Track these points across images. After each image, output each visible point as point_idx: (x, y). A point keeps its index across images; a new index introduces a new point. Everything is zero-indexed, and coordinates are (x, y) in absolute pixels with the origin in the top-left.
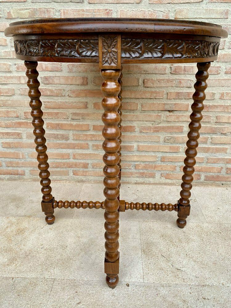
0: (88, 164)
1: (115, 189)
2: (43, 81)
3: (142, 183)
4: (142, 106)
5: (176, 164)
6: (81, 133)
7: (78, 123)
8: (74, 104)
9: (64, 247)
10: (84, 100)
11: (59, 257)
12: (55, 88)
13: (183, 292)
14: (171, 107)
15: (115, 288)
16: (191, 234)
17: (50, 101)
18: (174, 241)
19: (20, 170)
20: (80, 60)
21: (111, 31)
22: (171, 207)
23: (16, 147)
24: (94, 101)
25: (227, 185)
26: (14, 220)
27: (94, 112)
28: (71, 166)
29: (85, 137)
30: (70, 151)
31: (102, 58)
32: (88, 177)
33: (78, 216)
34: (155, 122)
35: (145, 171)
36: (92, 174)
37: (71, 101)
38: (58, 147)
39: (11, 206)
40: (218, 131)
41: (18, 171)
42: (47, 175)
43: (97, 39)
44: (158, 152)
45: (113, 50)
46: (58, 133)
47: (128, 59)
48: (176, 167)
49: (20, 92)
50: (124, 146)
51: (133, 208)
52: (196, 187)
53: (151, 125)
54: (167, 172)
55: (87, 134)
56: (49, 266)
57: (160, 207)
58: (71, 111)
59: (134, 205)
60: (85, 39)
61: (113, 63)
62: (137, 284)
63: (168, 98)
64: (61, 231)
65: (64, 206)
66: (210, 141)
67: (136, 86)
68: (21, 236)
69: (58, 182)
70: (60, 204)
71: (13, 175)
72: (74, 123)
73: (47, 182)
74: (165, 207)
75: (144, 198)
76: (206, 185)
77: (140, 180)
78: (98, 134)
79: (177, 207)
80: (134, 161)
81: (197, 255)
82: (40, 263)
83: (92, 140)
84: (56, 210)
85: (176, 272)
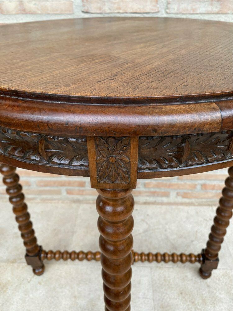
3: (154, 203)
20: (49, 169)
28: (64, 184)
31: (97, 172)
48: (196, 185)
51: (144, 260)
57: (179, 258)
59: (145, 256)
65: (55, 258)
70: (49, 255)
74: (186, 259)
77: (151, 199)
79: (201, 259)
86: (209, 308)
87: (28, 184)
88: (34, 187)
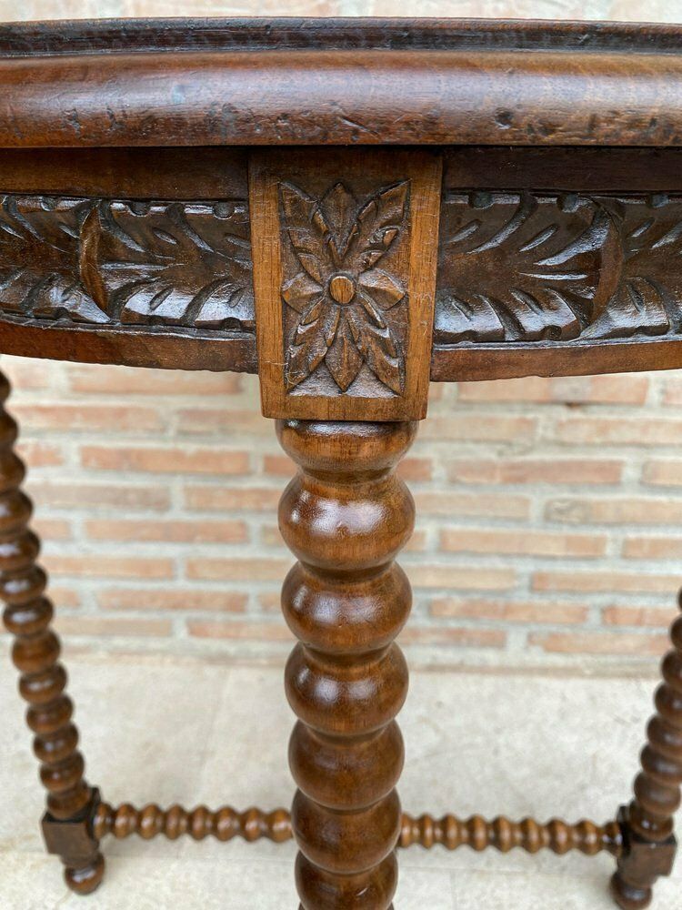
0: (246, 597)
3: (457, 669)
6: (217, 485)
14: (575, 388)
20: (110, 345)
21: (358, 140)
22: (592, 838)
28: (182, 603)
29: (235, 500)
34: (510, 445)
35: (469, 625)
36: (260, 634)
43: (237, 193)
44: (519, 555)
46: (127, 484)
47: (483, 347)
48: (585, 609)
54: (554, 629)
55: (241, 486)
57: (546, 835)
58: (178, 402)
59: (433, 827)
65: (138, 829)
70: (121, 820)
72: (191, 448)
74: (569, 838)
77: (449, 656)
79: (619, 839)
80: (424, 588)
83: (261, 511)
87: (74, 601)
88: (91, 612)
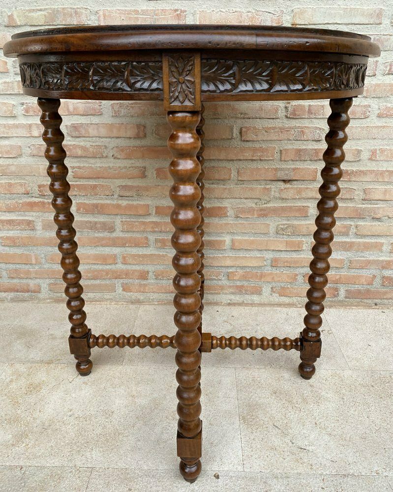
0: (148, 272)
1: (194, 314)
2: (69, 132)
3: (240, 304)
4: (238, 173)
5: (298, 271)
6: (135, 220)
7: (130, 202)
8: (123, 170)
9: (108, 414)
10: (140, 163)
11: (99, 431)
12: (91, 144)
13: (310, 487)
14: (287, 175)
15: (196, 482)
16: (323, 388)
17: (82, 165)
18: (295, 401)
19: (32, 283)
20: (131, 95)
21: (183, 47)
22: (289, 343)
23: (24, 245)
24: (157, 165)
25: (383, 306)
26: (22, 368)
27: (157, 184)
28: (120, 275)
29: (143, 227)
30: (116, 251)
31: (169, 93)
32: (148, 295)
33: (131, 361)
34: (260, 199)
35: (246, 284)
36: (154, 290)
37: (118, 165)
38: (97, 244)
39: (18, 346)
40: (367, 213)
41: (29, 286)
42: (77, 292)
43: (160, 60)
44: (266, 250)
45: (188, 78)
46: (96, 220)
47: (212, 94)
48: (297, 275)
49: (30, 151)
50: (209, 242)
51: (224, 345)
52: (331, 310)
53: (254, 205)
54: (282, 285)
55: (145, 221)
56: (83, 447)
57: (270, 343)
58: (119, 182)
59: (226, 341)
60: (140, 60)
61: (187, 100)
62: (233, 475)
63: (283, 159)
64: (102, 386)
65: (108, 344)
66: (355, 230)
67: (228, 139)
68: (34, 396)
69: (98, 303)
70: (100, 340)
71: (20, 292)
72: (124, 203)
73: (79, 303)
74: (280, 344)
75: (243, 328)
76: (348, 306)
77: (237, 298)
78: (164, 221)
79: (299, 344)
80: (225, 267)
81: (333, 425)
82: (67, 441)
83: (154, 232)
84: (95, 351)
85: (298, 454)
86: (312, 406)
